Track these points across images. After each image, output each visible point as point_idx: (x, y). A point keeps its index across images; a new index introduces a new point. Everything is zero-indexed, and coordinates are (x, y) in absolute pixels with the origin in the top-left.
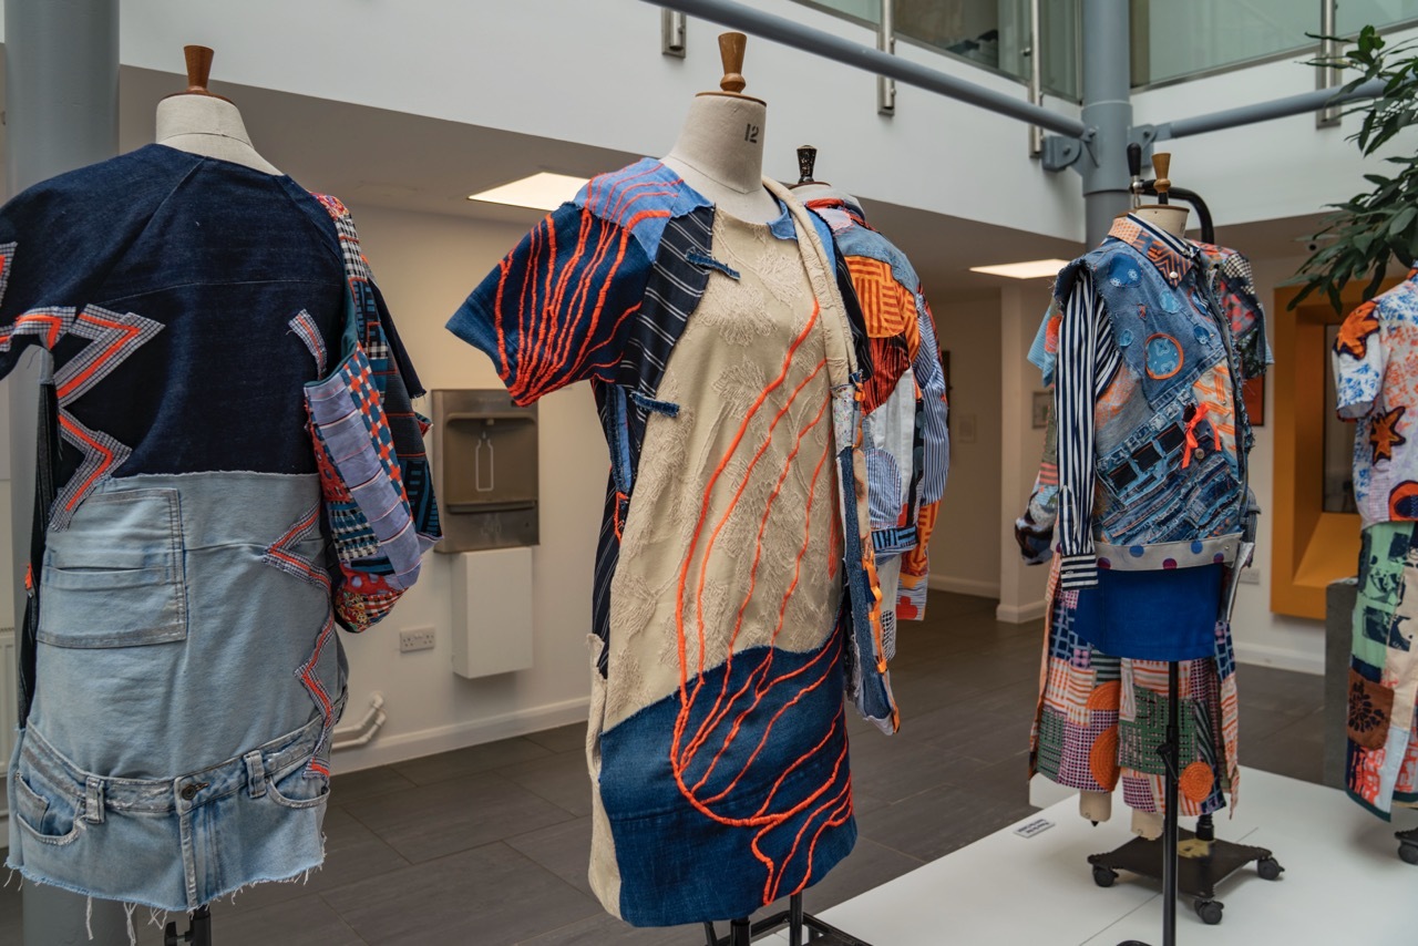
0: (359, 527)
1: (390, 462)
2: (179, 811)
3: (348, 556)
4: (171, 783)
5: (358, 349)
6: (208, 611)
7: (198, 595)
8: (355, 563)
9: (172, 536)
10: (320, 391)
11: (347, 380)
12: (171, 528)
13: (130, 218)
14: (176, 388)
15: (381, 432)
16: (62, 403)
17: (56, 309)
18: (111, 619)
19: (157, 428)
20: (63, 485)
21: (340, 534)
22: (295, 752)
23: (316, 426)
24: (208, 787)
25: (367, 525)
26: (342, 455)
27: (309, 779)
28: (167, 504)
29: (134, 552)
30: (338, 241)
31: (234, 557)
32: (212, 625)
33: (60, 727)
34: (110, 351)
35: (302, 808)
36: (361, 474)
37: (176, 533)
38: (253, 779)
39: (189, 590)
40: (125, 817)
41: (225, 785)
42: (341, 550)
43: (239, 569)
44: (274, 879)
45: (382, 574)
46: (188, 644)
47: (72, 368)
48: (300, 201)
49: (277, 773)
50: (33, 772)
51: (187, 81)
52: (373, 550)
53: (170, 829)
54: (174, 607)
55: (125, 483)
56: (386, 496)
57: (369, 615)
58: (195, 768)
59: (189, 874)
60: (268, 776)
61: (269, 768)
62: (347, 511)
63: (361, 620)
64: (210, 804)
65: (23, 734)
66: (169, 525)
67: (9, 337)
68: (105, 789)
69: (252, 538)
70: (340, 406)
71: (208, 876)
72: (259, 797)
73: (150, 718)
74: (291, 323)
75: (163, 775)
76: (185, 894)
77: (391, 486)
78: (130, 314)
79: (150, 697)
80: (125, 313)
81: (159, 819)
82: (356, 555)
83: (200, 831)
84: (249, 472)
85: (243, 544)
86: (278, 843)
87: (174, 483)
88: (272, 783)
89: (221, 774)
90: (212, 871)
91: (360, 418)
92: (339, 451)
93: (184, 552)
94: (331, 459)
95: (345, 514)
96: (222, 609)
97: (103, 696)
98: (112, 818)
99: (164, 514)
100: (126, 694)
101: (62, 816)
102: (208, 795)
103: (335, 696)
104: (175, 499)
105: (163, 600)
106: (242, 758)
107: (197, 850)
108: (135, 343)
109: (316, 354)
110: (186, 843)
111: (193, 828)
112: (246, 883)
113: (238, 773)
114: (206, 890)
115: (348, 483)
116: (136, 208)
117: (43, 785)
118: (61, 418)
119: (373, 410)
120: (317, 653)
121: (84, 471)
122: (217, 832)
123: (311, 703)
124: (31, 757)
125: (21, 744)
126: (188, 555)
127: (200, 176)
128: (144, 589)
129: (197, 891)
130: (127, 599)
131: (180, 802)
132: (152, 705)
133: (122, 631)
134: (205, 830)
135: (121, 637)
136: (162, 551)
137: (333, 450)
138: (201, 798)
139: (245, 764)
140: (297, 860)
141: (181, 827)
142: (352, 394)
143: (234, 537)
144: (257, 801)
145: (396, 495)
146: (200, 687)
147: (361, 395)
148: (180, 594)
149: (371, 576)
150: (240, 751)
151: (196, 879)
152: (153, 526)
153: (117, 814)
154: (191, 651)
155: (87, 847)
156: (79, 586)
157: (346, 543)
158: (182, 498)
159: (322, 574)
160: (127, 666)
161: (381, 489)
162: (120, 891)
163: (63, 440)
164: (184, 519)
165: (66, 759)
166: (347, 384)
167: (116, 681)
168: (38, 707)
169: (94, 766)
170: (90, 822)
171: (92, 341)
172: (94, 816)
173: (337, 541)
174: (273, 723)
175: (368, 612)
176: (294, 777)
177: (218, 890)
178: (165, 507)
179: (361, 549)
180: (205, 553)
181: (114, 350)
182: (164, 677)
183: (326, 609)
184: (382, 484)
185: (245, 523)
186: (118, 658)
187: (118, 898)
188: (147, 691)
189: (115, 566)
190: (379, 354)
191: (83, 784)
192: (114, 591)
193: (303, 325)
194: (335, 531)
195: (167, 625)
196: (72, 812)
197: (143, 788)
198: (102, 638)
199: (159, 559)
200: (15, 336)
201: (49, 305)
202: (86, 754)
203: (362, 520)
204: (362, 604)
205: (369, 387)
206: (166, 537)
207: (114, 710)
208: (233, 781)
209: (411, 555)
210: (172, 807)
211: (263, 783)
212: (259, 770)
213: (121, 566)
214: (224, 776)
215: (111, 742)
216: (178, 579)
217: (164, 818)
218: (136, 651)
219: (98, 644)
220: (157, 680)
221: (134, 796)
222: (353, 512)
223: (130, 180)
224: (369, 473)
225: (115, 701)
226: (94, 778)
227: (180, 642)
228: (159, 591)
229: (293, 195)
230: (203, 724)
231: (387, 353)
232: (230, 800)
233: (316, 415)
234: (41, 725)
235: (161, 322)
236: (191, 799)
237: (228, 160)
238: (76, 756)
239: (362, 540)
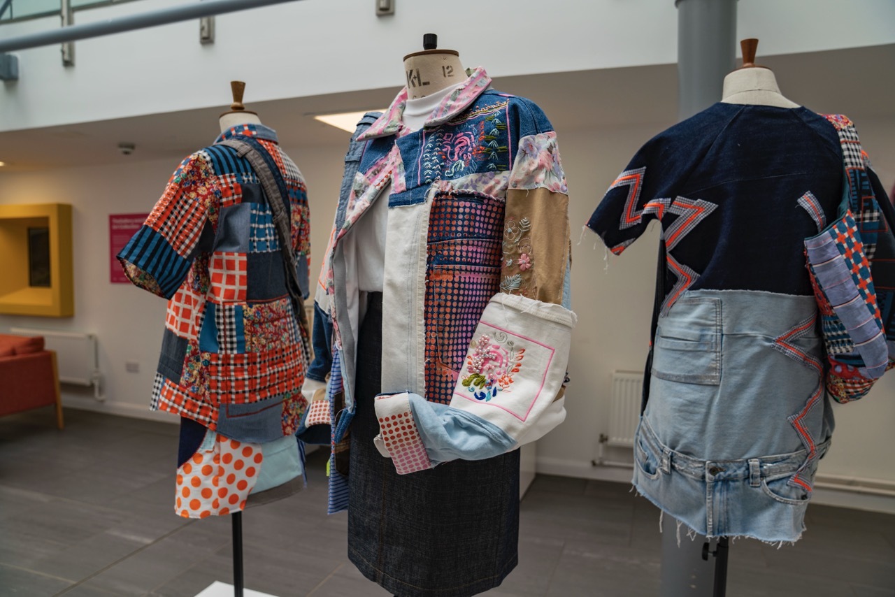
0: (840, 333)
1: (867, 291)
2: (707, 480)
3: (834, 351)
4: (704, 463)
5: (847, 215)
6: (734, 371)
7: (728, 361)
8: (837, 357)
9: (716, 325)
10: (813, 243)
11: (834, 235)
12: (716, 320)
13: (700, 146)
14: (723, 241)
15: (863, 271)
16: (668, 249)
17: (661, 199)
18: (682, 367)
19: (711, 264)
20: (668, 293)
21: (828, 336)
22: (784, 467)
23: (811, 265)
24: (725, 472)
25: (846, 332)
26: (828, 284)
27: (792, 487)
28: (714, 307)
29: (695, 332)
30: (839, 144)
31: (752, 341)
32: (736, 379)
33: (655, 419)
34: (689, 221)
35: (783, 503)
36: (841, 297)
37: (718, 324)
38: (752, 475)
39: (723, 357)
40: (681, 475)
41: (735, 473)
42: (829, 347)
43: (755, 349)
44: (760, 538)
45: (857, 366)
46: (720, 387)
47: (670, 230)
48: (810, 122)
49: (769, 476)
50: (644, 439)
51: (742, 61)
52: (850, 349)
53: (702, 488)
54: (714, 366)
55: (694, 294)
56: (860, 314)
57: (848, 392)
58: (718, 459)
59: (709, 516)
60: (763, 476)
61: (764, 472)
62: (832, 321)
63: (842, 395)
64: (726, 481)
65: (642, 419)
66: (715, 319)
67: (640, 216)
68: (672, 457)
69: (765, 332)
70: (828, 252)
71: (720, 521)
72: (755, 487)
73: (696, 424)
74: (799, 200)
75: (700, 458)
76: (706, 526)
77: (866, 308)
78: (699, 200)
79: (698, 413)
80: (696, 200)
81: (697, 481)
82: (838, 351)
83: (718, 495)
84: (766, 292)
85: (759, 335)
86: (765, 518)
87: (719, 295)
88: (764, 481)
89: (734, 467)
90: (722, 519)
91: (843, 260)
92: (826, 282)
93: (722, 335)
94: (820, 287)
95: (830, 323)
96: (742, 371)
97: (674, 407)
98: (674, 473)
99: (712, 313)
100: (686, 408)
101: (653, 465)
102: (724, 476)
103: (819, 440)
104: (719, 304)
105: (709, 360)
106: (747, 461)
107: (715, 504)
108: (702, 216)
109: (816, 219)
110: (709, 499)
111: (714, 492)
112: (743, 535)
113: (743, 469)
114: (718, 530)
115: (832, 303)
116: (704, 140)
117: (647, 447)
118: (668, 258)
119: (856, 256)
120: (806, 410)
121: (678, 286)
122: (728, 499)
123: (798, 439)
124: (644, 431)
125: (640, 424)
126: (724, 337)
127: (742, 117)
128: (699, 353)
129: (713, 528)
130: (690, 357)
131: (708, 475)
132: (699, 418)
133: (687, 374)
134: (721, 495)
135: (686, 377)
136: (710, 333)
137: (821, 281)
138: (719, 477)
139: (748, 465)
140: (776, 533)
141: (707, 489)
142: (837, 245)
143: (753, 330)
144: (754, 489)
145: (870, 313)
146: (725, 413)
147: (845, 246)
148: (718, 359)
149: (849, 366)
150: (746, 456)
151: (713, 521)
152: (706, 319)
153: (677, 472)
154: (722, 392)
155: (662, 484)
156: (668, 347)
157: (833, 343)
158: (723, 304)
159: (815, 361)
160: (687, 393)
161: (857, 309)
162: (676, 513)
163: (669, 270)
164: (723, 316)
165: (656, 436)
166: (834, 238)
167: (681, 400)
168: (649, 407)
169: (668, 443)
170: (663, 471)
171: (679, 216)
172: (666, 469)
173: (827, 341)
174: (769, 446)
175: (847, 390)
176: (781, 482)
177: (725, 532)
178: (713, 308)
179: (842, 347)
180: (734, 338)
181: (691, 220)
182: (705, 403)
183: (816, 383)
184: (858, 305)
185: (761, 322)
186: (683, 388)
187: (675, 516)
188: (697, 409)
189: (685, 338)
190: (871, 218)
191: (662, 451)
192: (684, 352)
193: (808, 202)
194: (825, 334)
195: (710, 375)
196: (657, 464)
197: (690, 462)
198: (677, 376)
199: (708, 338)
200: (644, 215)
201: (658, 198)
202: (665, 435)
203: (842, 328)
204: (842, 385)
205: (854, 240)
206: (713, 325)
207: (679, 416)
208: (740, 472)
209: (879, 357)
210: (704, 477)
211: (759, 480)
212: (757, 471)
213: (689, 339)
214: (735, 468)
215: (676, 432)
216: (718, 350)
217: (700, 481)
218: (693, 386)
219: (674, 379)
220: (702, 404)
221: (685, 465)
222: (836, 322)
223: (702, 125)
224: (848, 297)
225: (680, 411)
226: (667, 449)
227: (716, 386)
228: (707, 355)
229: (805, 119)
230: (725, 435)
231: (878, 218)
232: (737, 483)
233: (810, 258)
234: (649, 416)
235: (716, 204)
236: (715, 475)
237: (760, 104)
238: (661, 435)
239: (843, 342)
